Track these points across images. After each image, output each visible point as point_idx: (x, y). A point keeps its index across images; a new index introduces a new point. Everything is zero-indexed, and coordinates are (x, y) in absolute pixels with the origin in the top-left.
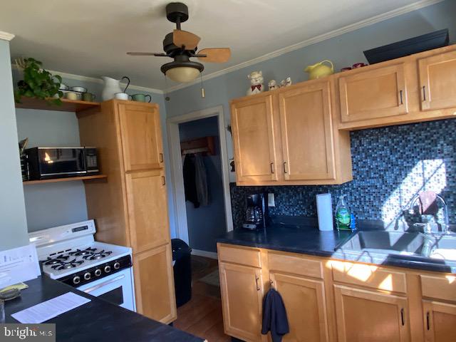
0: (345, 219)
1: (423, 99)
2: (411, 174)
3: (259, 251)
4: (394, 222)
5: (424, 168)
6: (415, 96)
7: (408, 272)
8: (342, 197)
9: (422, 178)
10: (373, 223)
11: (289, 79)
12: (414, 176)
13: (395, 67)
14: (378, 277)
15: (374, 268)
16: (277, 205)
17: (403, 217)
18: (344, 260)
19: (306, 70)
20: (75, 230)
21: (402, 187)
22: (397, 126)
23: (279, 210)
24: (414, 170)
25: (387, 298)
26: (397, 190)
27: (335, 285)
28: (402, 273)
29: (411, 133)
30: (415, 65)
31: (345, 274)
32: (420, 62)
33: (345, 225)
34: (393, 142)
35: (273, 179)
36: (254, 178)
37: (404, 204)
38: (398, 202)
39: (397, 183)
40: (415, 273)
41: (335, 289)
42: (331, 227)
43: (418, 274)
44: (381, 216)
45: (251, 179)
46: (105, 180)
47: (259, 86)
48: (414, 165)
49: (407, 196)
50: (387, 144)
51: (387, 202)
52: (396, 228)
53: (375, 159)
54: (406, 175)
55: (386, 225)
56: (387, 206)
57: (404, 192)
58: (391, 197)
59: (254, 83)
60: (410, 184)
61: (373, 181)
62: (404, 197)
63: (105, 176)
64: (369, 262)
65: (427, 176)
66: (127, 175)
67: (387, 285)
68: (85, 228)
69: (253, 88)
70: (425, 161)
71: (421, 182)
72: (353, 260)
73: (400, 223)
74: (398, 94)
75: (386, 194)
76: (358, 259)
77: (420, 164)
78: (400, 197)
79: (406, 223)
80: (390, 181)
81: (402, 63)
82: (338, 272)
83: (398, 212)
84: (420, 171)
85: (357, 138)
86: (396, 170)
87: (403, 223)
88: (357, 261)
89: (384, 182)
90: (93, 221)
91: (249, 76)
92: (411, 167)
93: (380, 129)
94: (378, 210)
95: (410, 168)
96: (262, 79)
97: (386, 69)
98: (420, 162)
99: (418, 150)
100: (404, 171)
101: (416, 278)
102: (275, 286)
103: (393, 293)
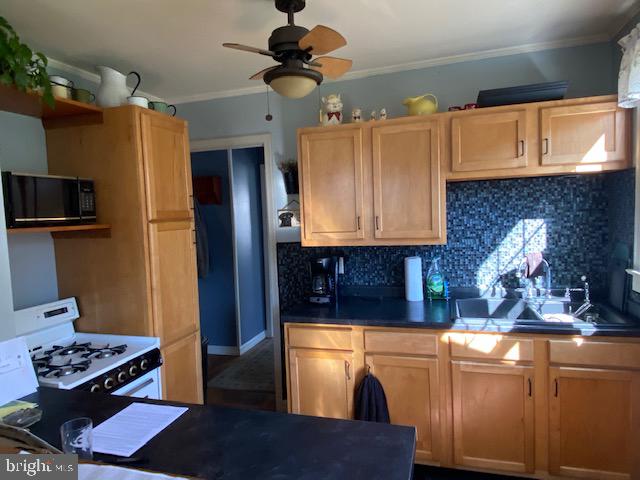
0: (437, 286)
1: (544, 151)
2: (511, 234)
3: (351, 329)
4: (491, 289)
5: (524, 229)
6: (535, 149)
7: (536, 339)
8: (435, 261)
9: (522, 239)
10: (467, 290)
11: (384, 111)
12: (514, 237)
13: (517, 113)
14: (504, 347)
15: (500, 338)
16: (347, 272)
17: (500, 283)
18: (467, 330)
19: (406, 101)
20: (49, 314)
21: (501, 249)
22: (499, 180)
23: (349, 279)
24: (514, 229)
25: (512, 368)
26: (495, 253)
27: (453, 362)
28: (529, 340)
29: (513, 189)
30: (536, 115)
31: (465, 347)
32: (543, 111)
33: (438, 294)
34: (494, 198)
35: (359, 237)
36: (331, 235)
37: (501, 268)
38: (495, 265)
39: (495, 245)
40: (543, 339)
41: (454, 366)
42: (420, 297)
43: (545, 339)
44: (475, 281)
45: (327, 237)
46: (105, 233)
47: (337, 114)
48: (514, 224)
49: (505, 259)
50: (486, 199)
51: (484, 266)
52: (494, 294)
53: (472, 216)
54: (505, 236)
55: (481, 293)
56: (484, 270)
57: (502, 254)
58: (488, 261)
59: (332, 108)
60: (509, 246)
61: (469, 242)
62: (502, 260)
63: (104, 226)
64: (496, 331)
65: (527, 237)
66: (151, 225)
67: (514, 354)
68: (64, 310)
69: (330, 115)
70: (526, 221)
71: (521, 244)
72: (478, 330)
73: (498, 289)
74: (518, 143)
75: (483, 257)
76: (483, 328)
77: (520, 224)
78: (498, 260)
79: (504, 289)
80: (488, 242)
81: (524, 110)
82: (458, 345)
83: (495, 276)
84: (521, 231)
85: (453, 191)
86: (495, 230)
87: (501, 290)
88: (482, 331)
89: (482, 243)
90: (73, 300)
91: (323, 99)
92: (512, 227)
93: (481, 182)
94: (472, 275)
95: (509, 228)
96: (341, 105)
97: (506, 115)
98: (521, 222)
99: (520, 208)
100: (504, 230)
101: (543, 345)
102: (373, 371)
103: (519, 363)
